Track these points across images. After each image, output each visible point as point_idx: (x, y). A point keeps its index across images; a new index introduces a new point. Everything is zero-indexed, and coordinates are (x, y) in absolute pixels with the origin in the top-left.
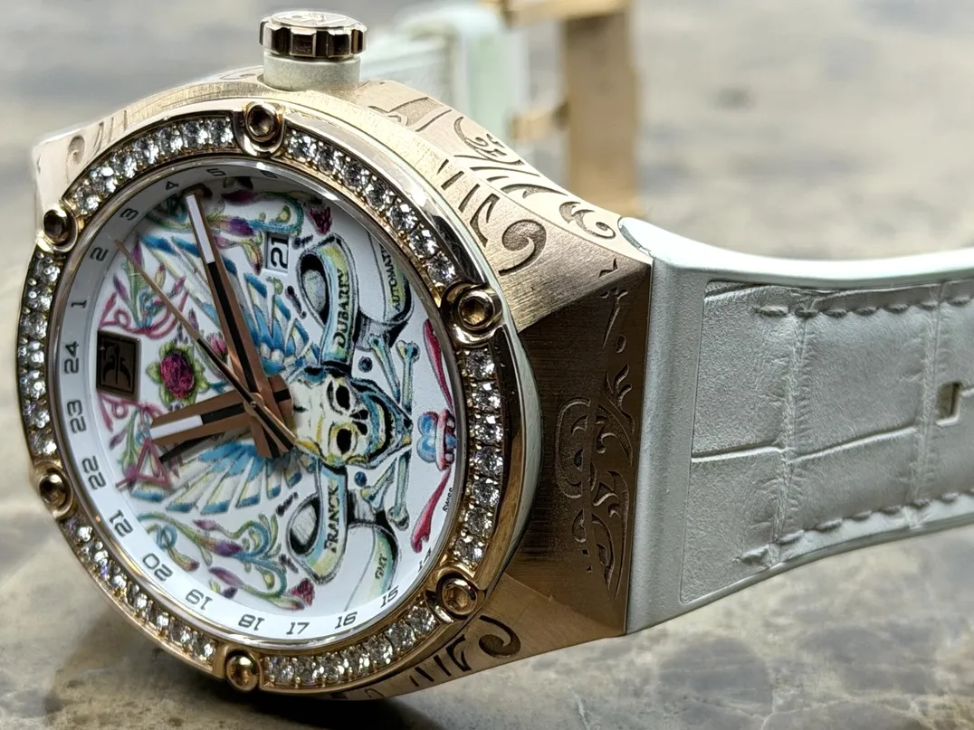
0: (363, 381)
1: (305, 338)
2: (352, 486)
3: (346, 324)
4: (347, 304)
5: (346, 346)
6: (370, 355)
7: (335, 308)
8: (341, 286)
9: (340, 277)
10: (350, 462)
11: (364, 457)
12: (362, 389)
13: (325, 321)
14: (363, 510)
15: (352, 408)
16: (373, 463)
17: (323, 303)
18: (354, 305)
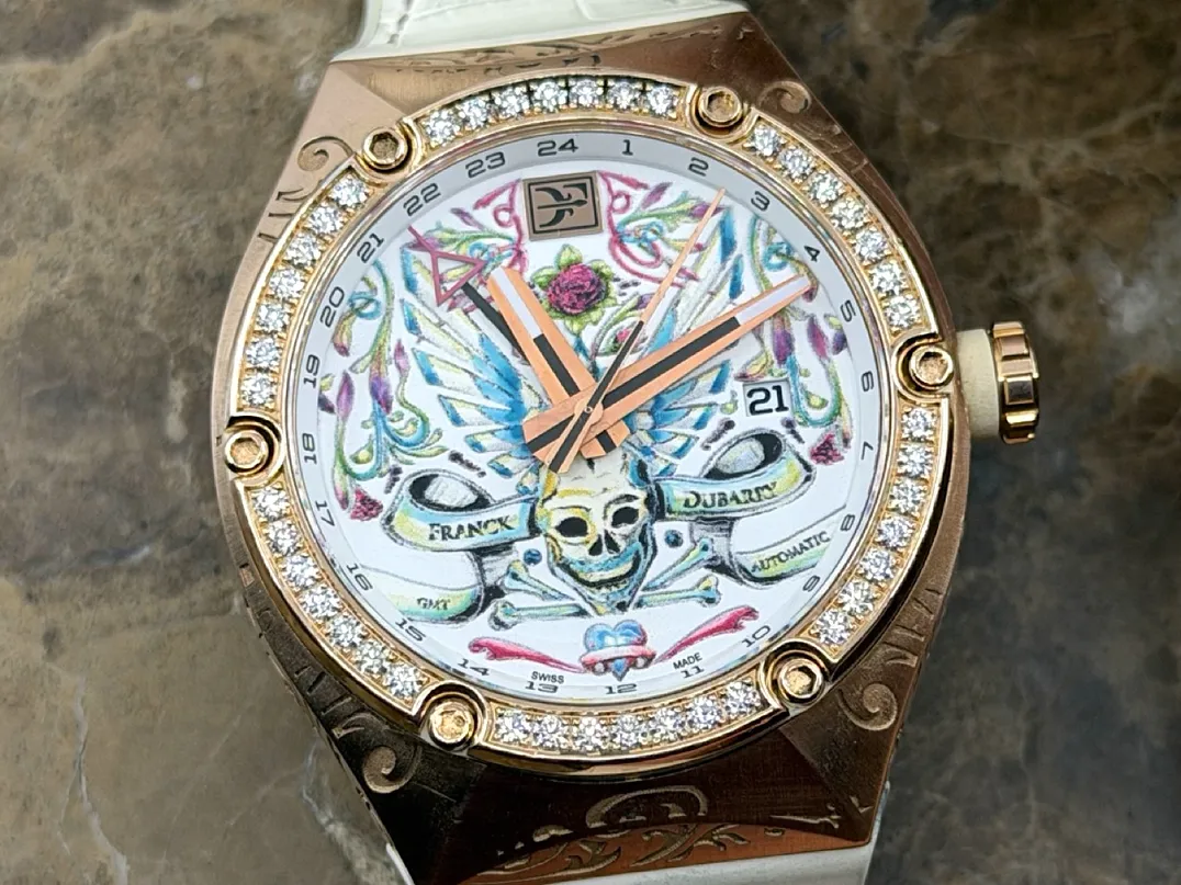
0: (653, 539)
2: (521, 548)
3: (713, 505)
4: (738, 502)
5: (688, 510)
6: (687, 544)
7: (728, 487)
8: (757, 489)
9: (766, 487)
10: (549, 540)
11: (562, 557)
12: (642, 538)
13: (707, 477)
14: (496, 568)
15: (615, 530)
16: (557, 570)
17: (729, 471)
18: (740, 511)
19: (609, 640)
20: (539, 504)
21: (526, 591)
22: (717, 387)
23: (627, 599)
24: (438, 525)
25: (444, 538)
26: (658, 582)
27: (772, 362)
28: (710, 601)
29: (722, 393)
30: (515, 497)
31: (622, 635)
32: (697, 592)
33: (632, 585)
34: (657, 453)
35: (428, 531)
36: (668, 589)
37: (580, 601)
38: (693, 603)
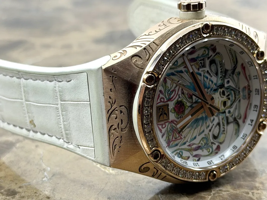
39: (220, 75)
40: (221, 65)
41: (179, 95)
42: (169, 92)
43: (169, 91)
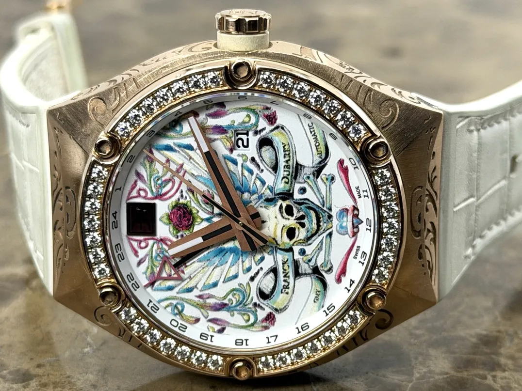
0: (301, 199)
1: (263, 183)
2: (297, 256)
3: (289, 171)
4: (289, 160)
5: (290, 183)
6: (305, 185)
7: (282, 164)
8: (284, 151)
9: (283, 146)
10: (295, 244)
11: (304, 240)
12: (300, 204)
13: (276, 172)
14: (304, 268)
15: (295, 215)
16: (309, 242)
17: (274, 162)
18: (293, 160)
19: (344, 224)
20: (278, 247)
21: (317, 256)
22: (235, 162)
23: (327, 214)
24: (282, 290)
25: (288, 288)
26: (321, 200)
27: (226, 136)
28: (333, 179)
29: (238, 161)
30: (274, 256)
31: (343, 219)
32: (328, 184)
33: (321, 212)
34: (262, 192)
35: (284, 295)
36: (325, 196)
37: (325, 235)
38: (332, 186)
39: (282, 172)
40: (287, 153)
41: (182, 191)
42: (159, 182)
43: (158, 180)
